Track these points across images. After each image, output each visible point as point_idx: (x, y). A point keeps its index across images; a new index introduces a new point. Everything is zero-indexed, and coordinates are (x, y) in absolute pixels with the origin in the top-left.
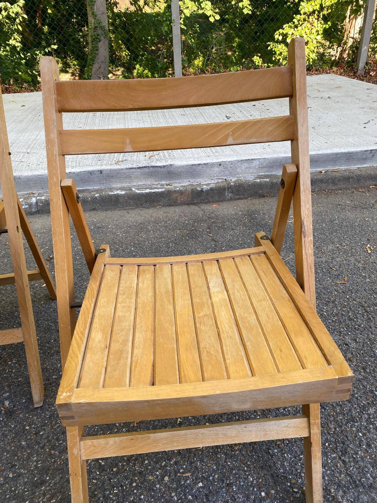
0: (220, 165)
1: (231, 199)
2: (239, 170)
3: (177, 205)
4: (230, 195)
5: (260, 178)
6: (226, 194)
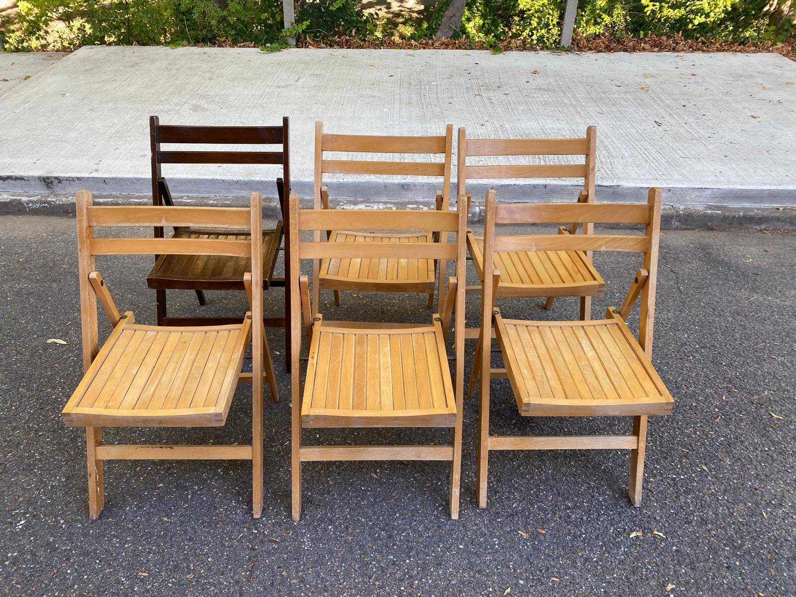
0: (669, 190)
1: (677, 229)
2: (688, 198)
4: (677, 224)
5: (711, 209)
6: (673, 223)
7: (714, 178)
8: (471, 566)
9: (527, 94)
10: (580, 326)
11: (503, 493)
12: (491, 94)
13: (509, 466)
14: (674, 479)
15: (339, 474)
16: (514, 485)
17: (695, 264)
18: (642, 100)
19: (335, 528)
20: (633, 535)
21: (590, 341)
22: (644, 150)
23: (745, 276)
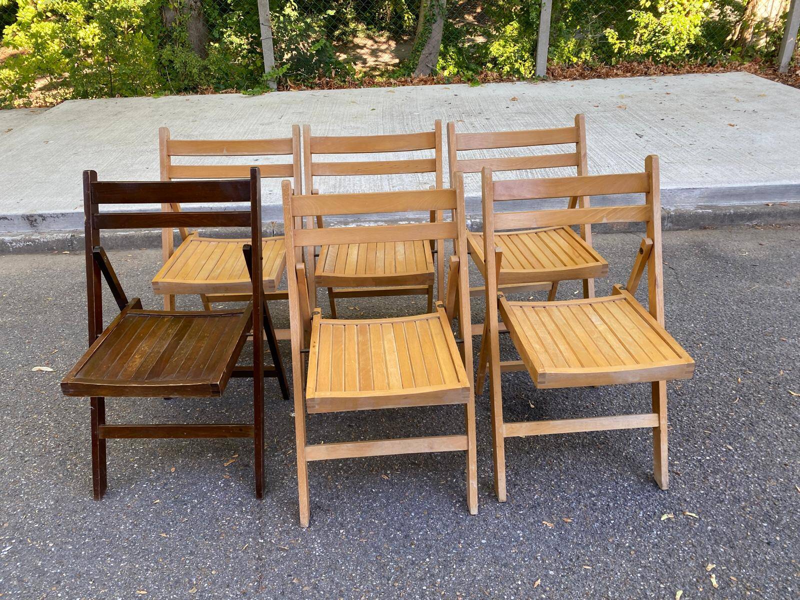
1: (670, 230)
2: (677, 199)
3: (613, 233)
4: (669, 225)
5: (701, 209)
6: (665, 224)
7: (702, 179)
8: (496, 560)
9: (508, 118)
10: (588, 304)
11: (523, 485)
12: (473, 119)
13: (525, 459)
14: (700, 461)
15: (347, 478)
16: (533, 477)
17: (692, 260)
18: (621, 117)
19: (348, 532)
20: (664, 517)
21: (600, 316)
22: (628, 159)
23: (743, 267)
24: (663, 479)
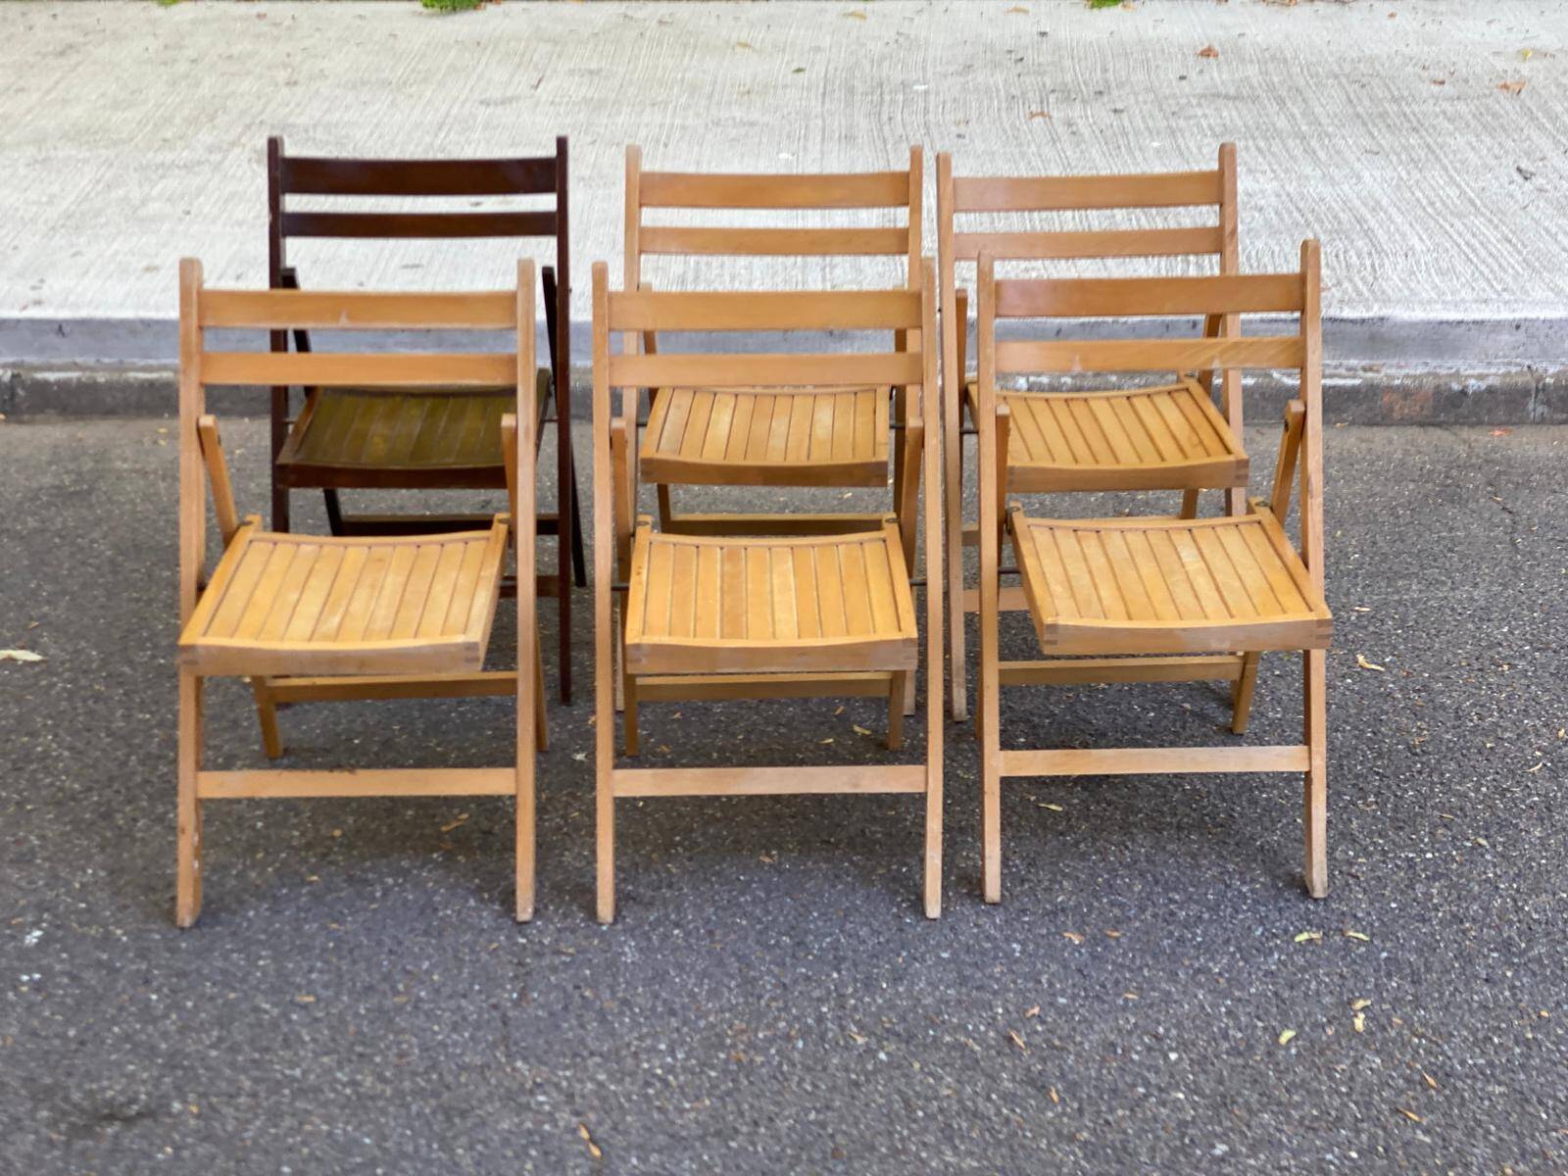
0: (1517, 327)
1: (1542, 421)
3: (1391, 425)
4: (1540, 409)
6: (1530, 406)
8: (963, 980)
9: (1175, 109)
10: (1185, 529)
11: (1039, 882)
12: (1076, 111)
15: (690, 859)
16: (1063, 871)
18: (1496, 116)
19: (688, 934)
20: (1302, 937)
21: (1199, 550)
24: (1315, 876)
